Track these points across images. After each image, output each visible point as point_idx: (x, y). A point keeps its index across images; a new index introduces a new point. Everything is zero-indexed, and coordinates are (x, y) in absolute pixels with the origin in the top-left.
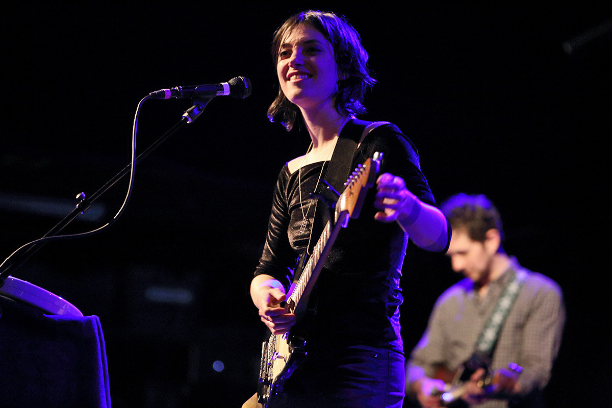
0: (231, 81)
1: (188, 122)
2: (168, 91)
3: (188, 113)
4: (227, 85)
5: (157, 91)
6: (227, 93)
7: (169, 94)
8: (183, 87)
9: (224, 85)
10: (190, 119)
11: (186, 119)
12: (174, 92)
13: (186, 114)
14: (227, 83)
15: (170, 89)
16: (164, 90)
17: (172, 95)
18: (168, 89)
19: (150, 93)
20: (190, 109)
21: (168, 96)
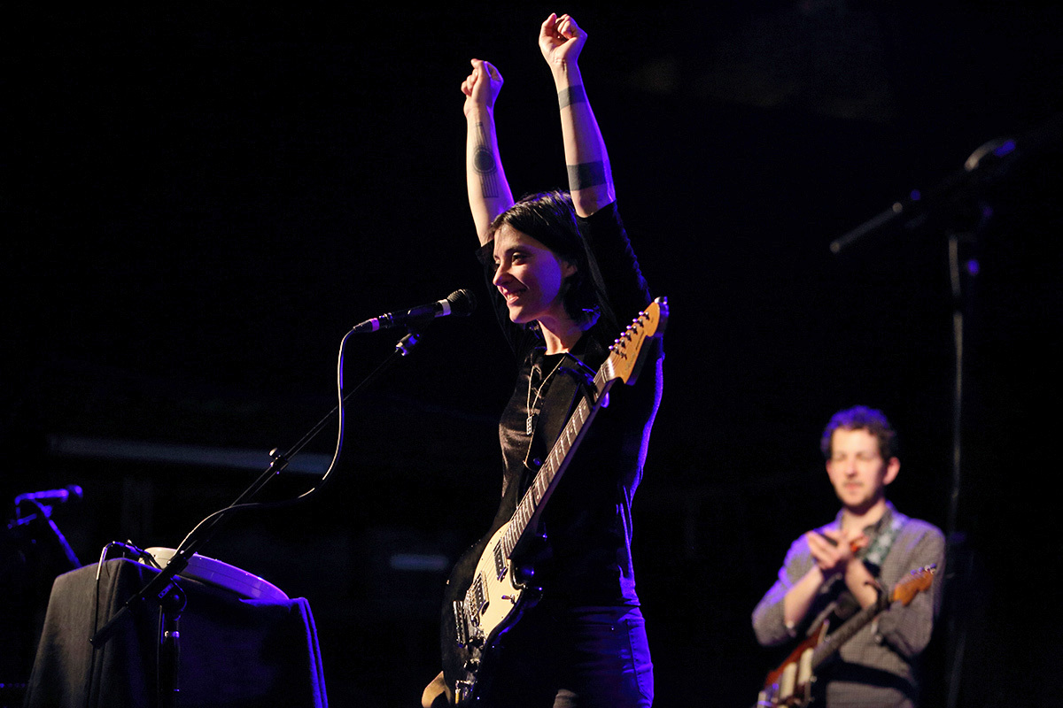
0: (451, 297)
1: (403, 355)
2: (375, 321)
3: (402, 342)
4: (445, 302)
5: (363, 323)
6: (447, 311)
7: (378, 323)
8: (393, 313)
9: (443, 303)
10: (405, 351)
11: (401, 350)
12: (383, 321)
13: (400, 345)
14: (445, 300)
15: (378, 317)
16: (370, 320)
17: (381, 324)
18: (375, 319)
19: (356, 327)
20: (404, 338)
21: (376, 327)
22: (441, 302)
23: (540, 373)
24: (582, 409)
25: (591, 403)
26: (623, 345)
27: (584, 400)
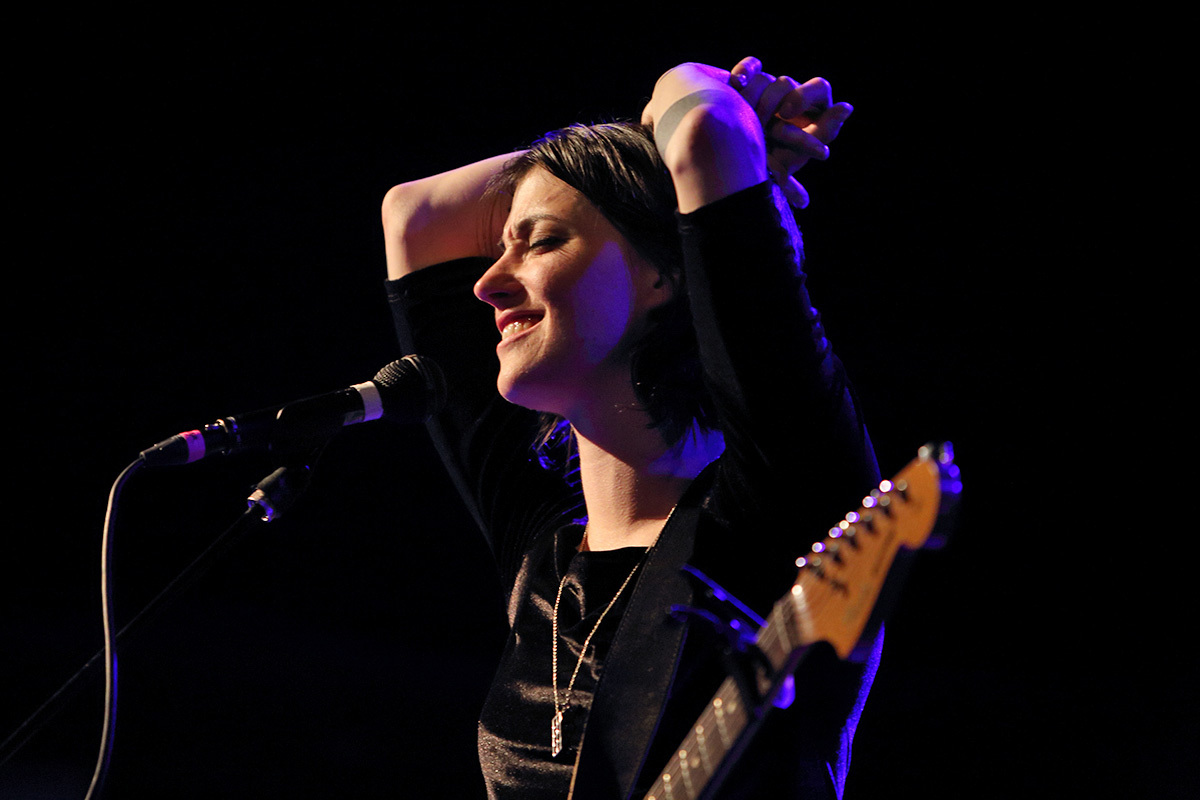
0: (382, 375)
1: (265, 520)
2: (194, 437)
3: (261, 489)
4: (370, 388)
5: (162, 443)
6: (374, 412)
7: (201, 441)
8: (239, 417)
9: (362, 390)
10: (270, 510)
11: (259, 509)
12: (213, 436)
13: (256, 496)
14: (369, 384)
15: (201, 428)
16: (182, 435)
17: (209, 446)
18: (196, 432)
19: (142, 453)
20: (267, 479)
21: (198, 451)
22: (358, 387)
23: (581, 597)
24: (724, 706)
25: (750, 696)
26: (838, 559)
27: (729, 687)
